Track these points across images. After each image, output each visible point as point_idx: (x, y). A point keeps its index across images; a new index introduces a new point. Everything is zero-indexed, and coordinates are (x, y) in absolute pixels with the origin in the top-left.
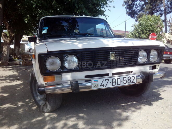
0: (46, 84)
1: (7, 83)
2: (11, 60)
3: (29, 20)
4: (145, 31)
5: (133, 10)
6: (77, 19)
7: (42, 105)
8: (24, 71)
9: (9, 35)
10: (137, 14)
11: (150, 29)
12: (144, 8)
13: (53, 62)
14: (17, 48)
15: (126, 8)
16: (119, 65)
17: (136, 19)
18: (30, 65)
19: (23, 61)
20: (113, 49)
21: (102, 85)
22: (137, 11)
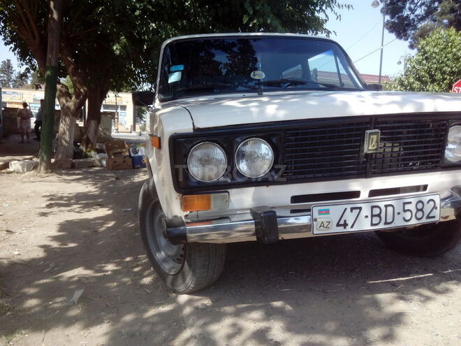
0: (186, 216)
1: (72, 213)
2: (78, 154)
3: (124, 47)
4: (439, 76)
5: (402, 16)
6: (252, 43)
7: (172, 273)
8: (112, 182)
9: (75, 90)
10: (415, 28)
11: (452, 68)
12: (436, 9)
13: (206, 158)
14: (93, 123)
15: (382, 11)
16: (390, 166)
17: (411, 42)
18: (126, 169)
19: (110, 156)
20: (373, 120)
21: (342, 222)
22: (413, 20)
